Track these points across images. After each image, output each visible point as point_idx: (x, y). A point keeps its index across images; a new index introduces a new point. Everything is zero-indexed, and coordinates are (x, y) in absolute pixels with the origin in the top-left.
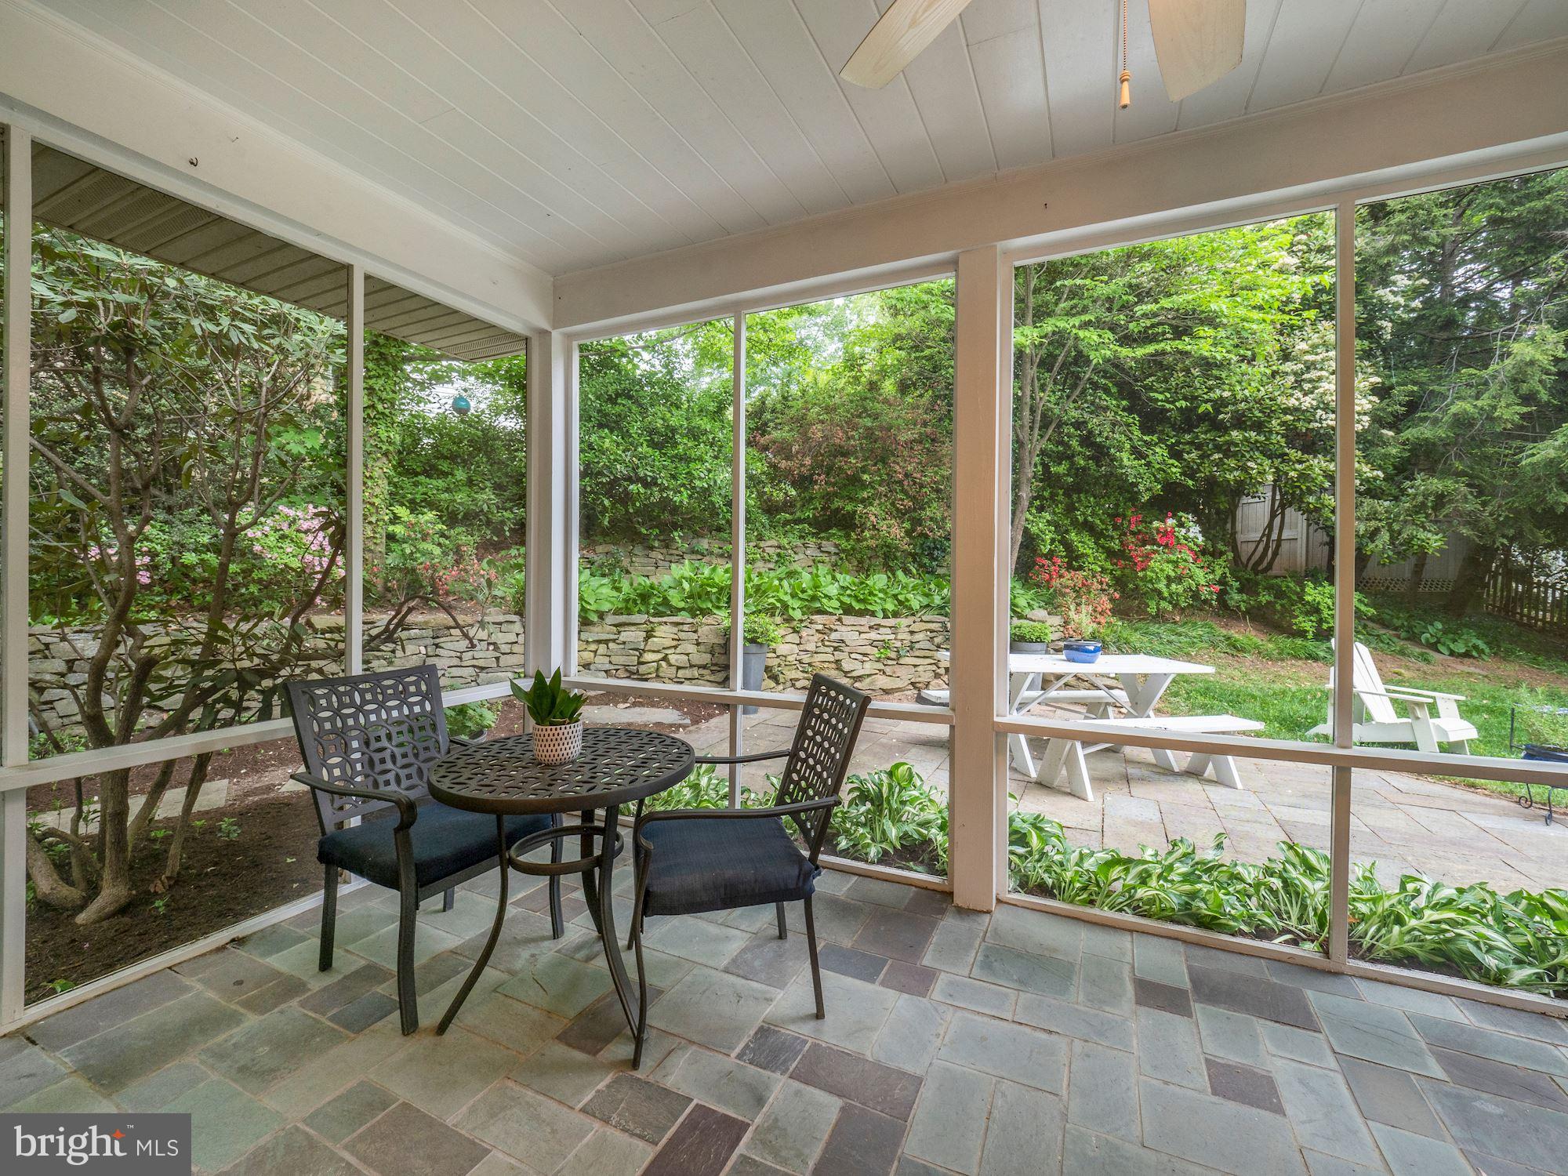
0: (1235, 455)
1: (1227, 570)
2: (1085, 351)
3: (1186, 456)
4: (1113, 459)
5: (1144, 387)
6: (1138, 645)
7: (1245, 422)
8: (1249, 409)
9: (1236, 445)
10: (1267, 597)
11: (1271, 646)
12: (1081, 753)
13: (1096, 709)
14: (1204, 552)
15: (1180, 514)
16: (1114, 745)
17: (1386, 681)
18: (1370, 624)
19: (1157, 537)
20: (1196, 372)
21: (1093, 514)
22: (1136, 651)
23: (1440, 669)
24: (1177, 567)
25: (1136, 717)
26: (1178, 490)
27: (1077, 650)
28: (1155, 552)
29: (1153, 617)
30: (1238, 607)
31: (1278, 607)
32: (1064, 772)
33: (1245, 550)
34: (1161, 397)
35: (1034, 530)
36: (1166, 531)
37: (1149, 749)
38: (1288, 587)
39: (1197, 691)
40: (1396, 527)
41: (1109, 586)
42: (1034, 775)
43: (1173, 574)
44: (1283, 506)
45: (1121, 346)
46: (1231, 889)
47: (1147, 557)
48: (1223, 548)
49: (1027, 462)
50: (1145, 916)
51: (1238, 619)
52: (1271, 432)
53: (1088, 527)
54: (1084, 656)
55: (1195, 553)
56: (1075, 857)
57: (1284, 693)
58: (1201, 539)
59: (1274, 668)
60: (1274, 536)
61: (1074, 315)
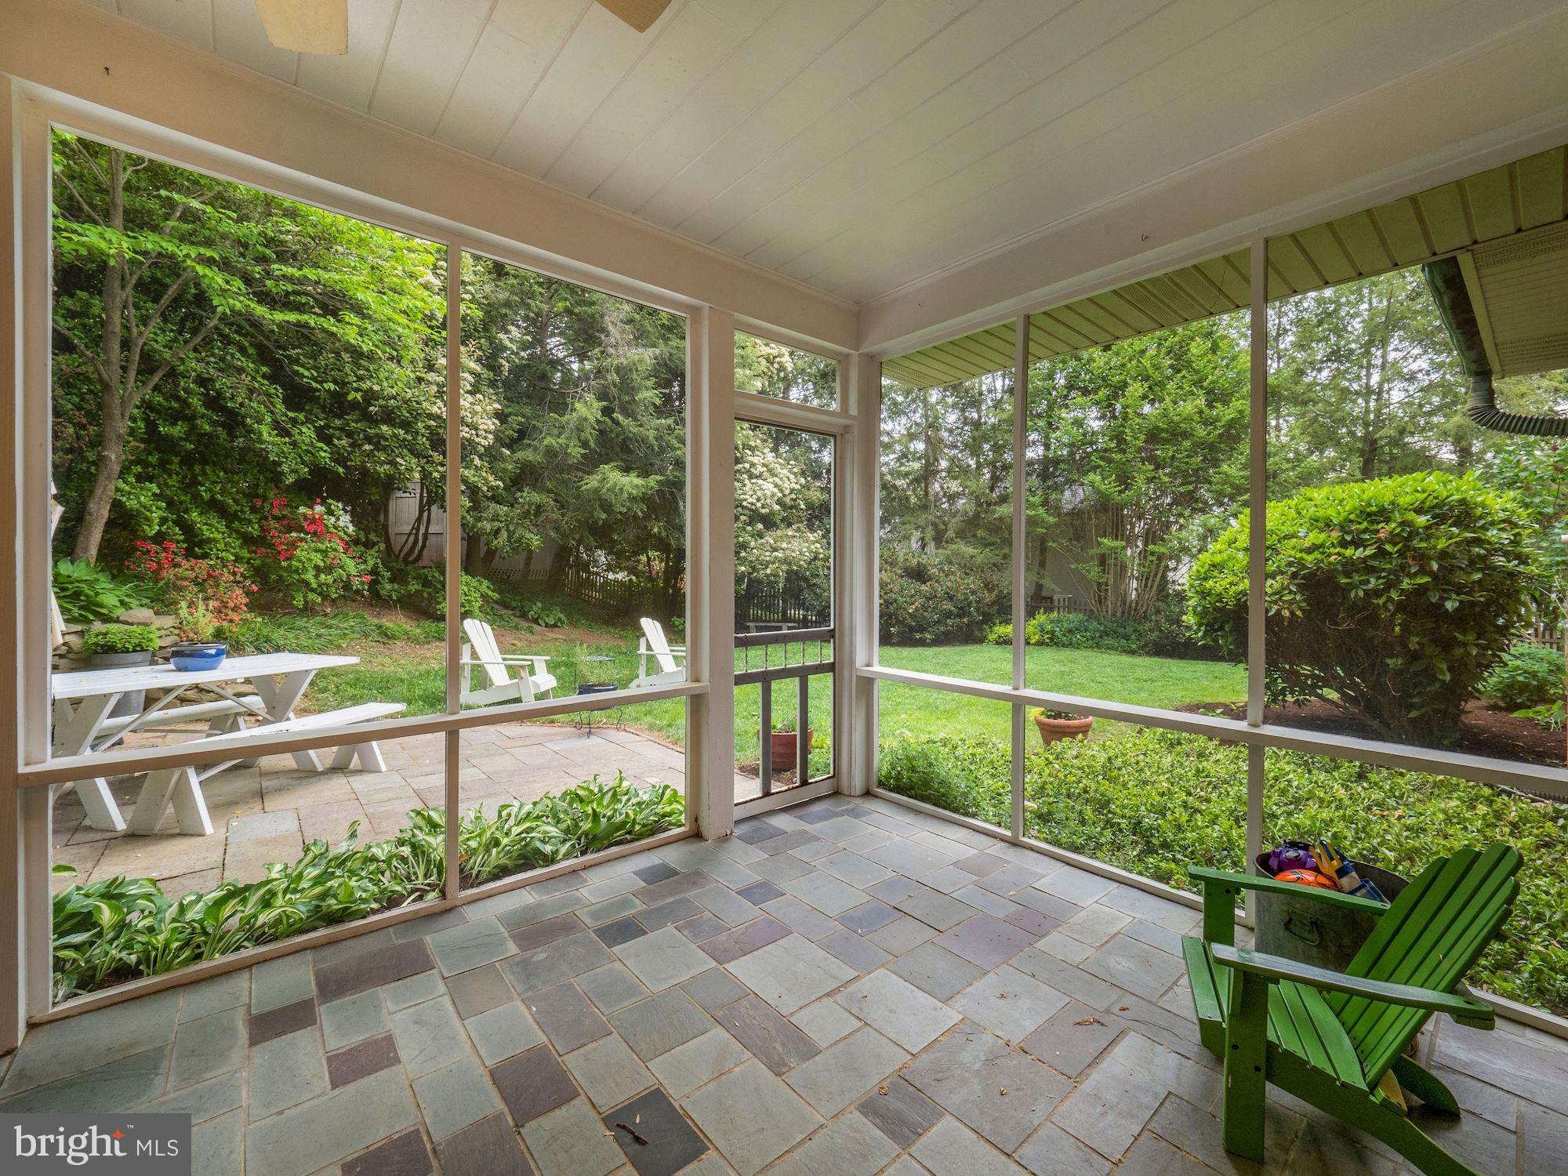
0: (384, 449)
1: (379, 560)
2: (210, 293)
3: (336, 441)
4: (250, 431)
5: (289, 357)
6: (281, 642)
7: (394, 419)
8: (398, 408)
9: (386, 440)
10: (416, 586)
11: (418, 631)
12: (194, 779)
13: (222, 722)
14: (356, 542)
15: (330, 501)
16: (245, 759)
17: (503, 651)
18: (496, 606)
19: (305, 524)
20: (346, 357)
21: (223, 492)
22: (278, 649)
23: (539, 638)
24: (326, 556)
25: (273, 723)
26: (329, 476)
27: (191, 655)
28: (302, 540)
29: (300, 610)
30: (390, 596)
31: (426, 595)
32: (170, 809)
33: (397, 542)
34: (306, 373)
35: (132, 504)
36: (314, 518)
37: (289, 755)
38: (433, 576)
39: (347, 683)
40: (512, 528)
41: (245, 578)
42: (121, 825)
43: (322, 564)
44: (429, 504)
45: (259, 302)
46: (363, 874)
47: (293, 545)
48: (375, 539)
49: (117, 412)
50: (270, 941)
51: (389, 608)
52: (417, 433)
53: (214, 506)
54: (202, 661)
55: (347, 543)
56: (173, 911)
57: (428, 672)
58: (351, 529)
59: (421, 651)
60: (422, 530)
61: (193, 243)
